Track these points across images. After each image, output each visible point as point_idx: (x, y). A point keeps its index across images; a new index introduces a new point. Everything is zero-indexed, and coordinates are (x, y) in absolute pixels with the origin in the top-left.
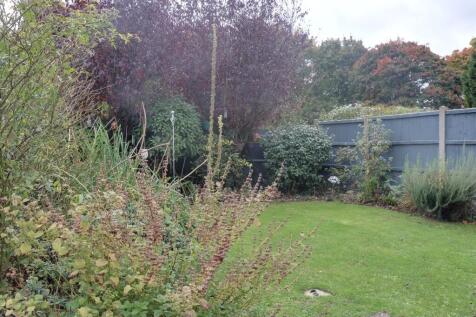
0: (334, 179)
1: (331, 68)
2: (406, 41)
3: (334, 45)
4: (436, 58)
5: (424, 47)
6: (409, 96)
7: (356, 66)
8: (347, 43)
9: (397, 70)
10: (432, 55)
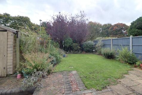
0: (94, 50)
1: (105, 29)
2: (120, 23)
3: (106, 25)
4: (127, 26)
5: (124, 24)
6: (120, 34)
7: (110, 29)
8: (108, 24)
9: (118, 29)
10: (126, 25)
